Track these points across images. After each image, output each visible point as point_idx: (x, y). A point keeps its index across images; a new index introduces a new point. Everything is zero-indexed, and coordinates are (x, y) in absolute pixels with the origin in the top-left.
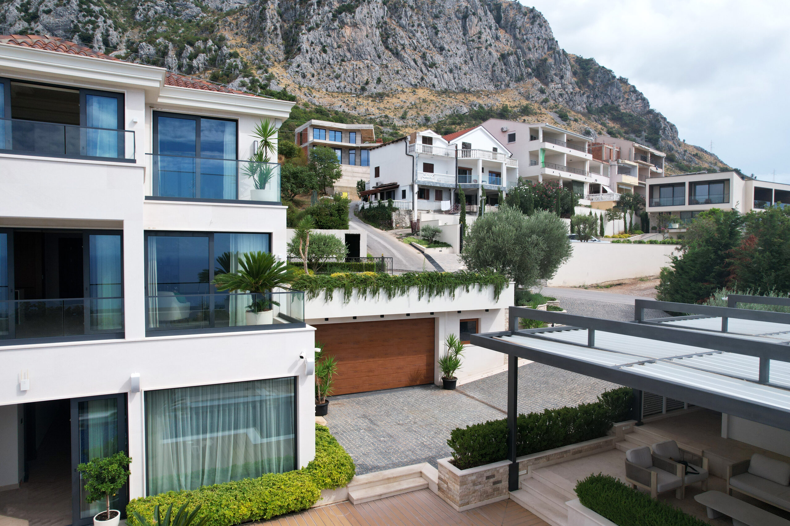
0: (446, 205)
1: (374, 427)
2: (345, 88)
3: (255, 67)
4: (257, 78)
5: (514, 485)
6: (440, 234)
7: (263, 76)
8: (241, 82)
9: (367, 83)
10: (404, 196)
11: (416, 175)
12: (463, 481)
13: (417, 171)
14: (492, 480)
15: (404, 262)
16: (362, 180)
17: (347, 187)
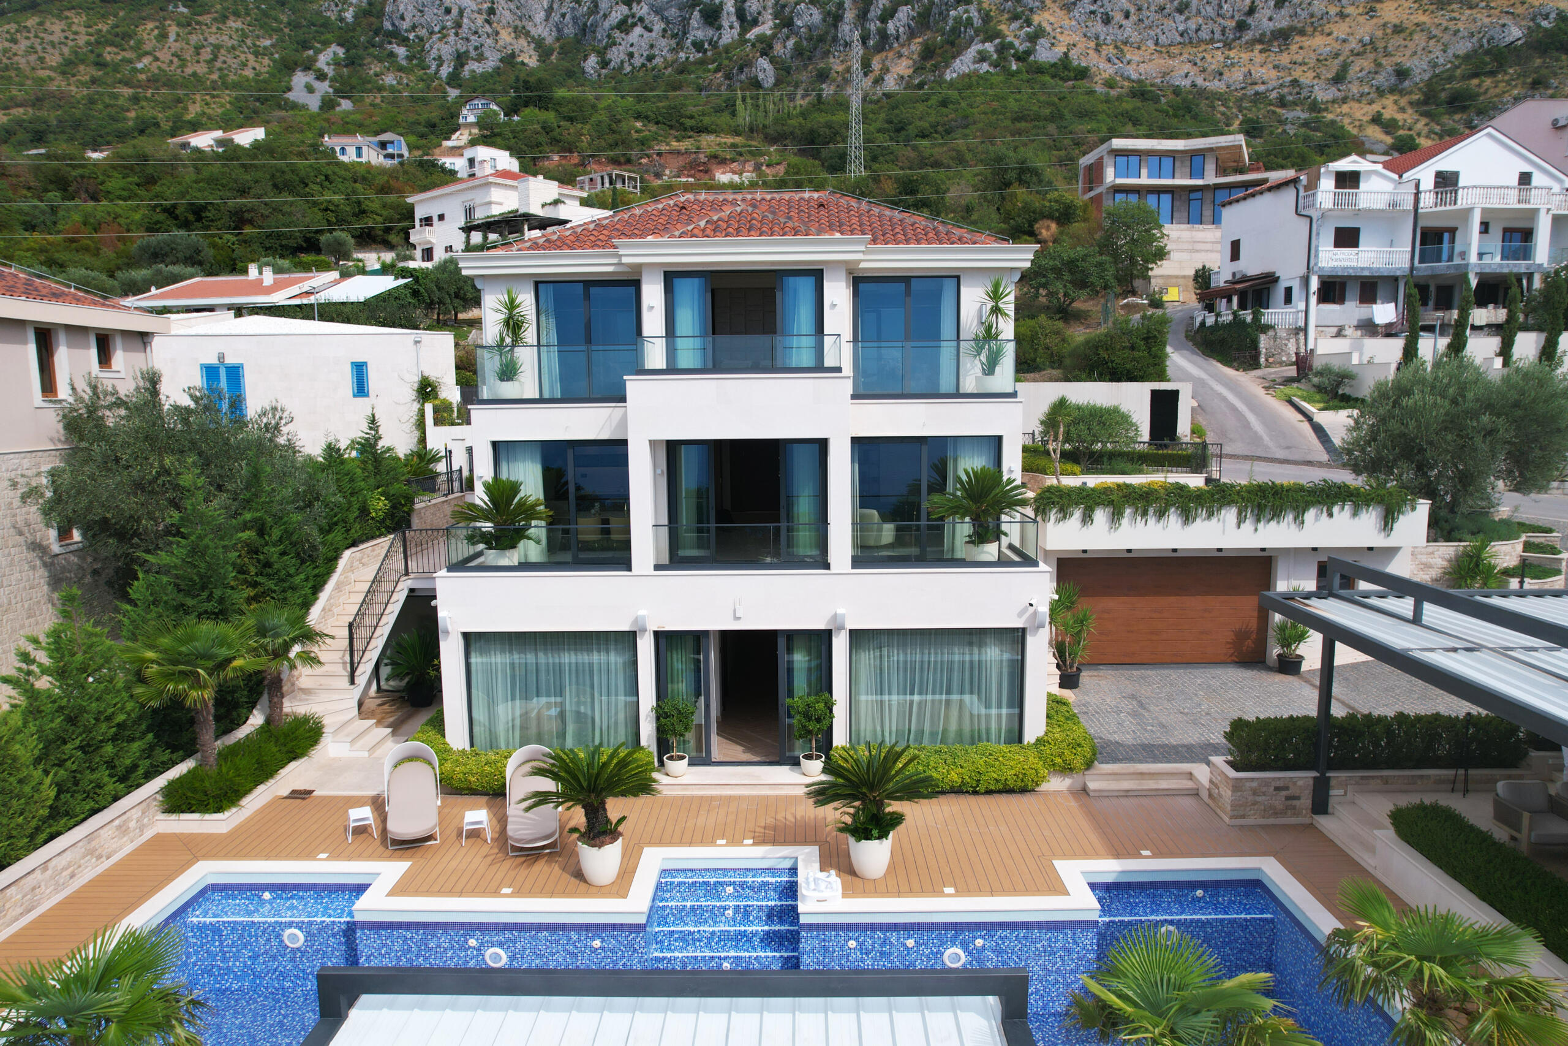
0: (1384, 312)
1: (1143, 712)
2: (1197, 30)
3: (1006, 16)
4: (1009, 39)
5: (1321, 806)
6: (1353, 382)
7: (1022, 33)
8: (979, 52)
9: (1251, 11)
10: (1288, 299)
11: (1316, 256)
12: (1237, 786)
13: (1317, 247)
14: (1284, 793)
15: (1266, 438)
16: (1204, 267)
17: (1177, 277)
